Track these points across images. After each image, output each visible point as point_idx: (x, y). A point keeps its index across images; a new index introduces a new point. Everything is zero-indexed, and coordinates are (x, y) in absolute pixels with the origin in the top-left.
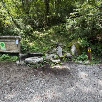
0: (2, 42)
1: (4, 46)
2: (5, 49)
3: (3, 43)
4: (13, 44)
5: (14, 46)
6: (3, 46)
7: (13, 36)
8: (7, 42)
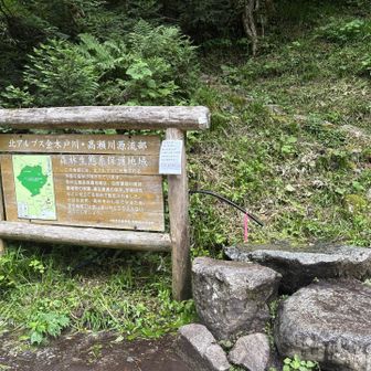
0: (33, 161)
1: (48, 191)
2: (52, 215)
3: (38, 168)
4: (128, 177)
5: (136, 188)
6: (35, 189)
7: (133, 111)
8: (73, 159)
